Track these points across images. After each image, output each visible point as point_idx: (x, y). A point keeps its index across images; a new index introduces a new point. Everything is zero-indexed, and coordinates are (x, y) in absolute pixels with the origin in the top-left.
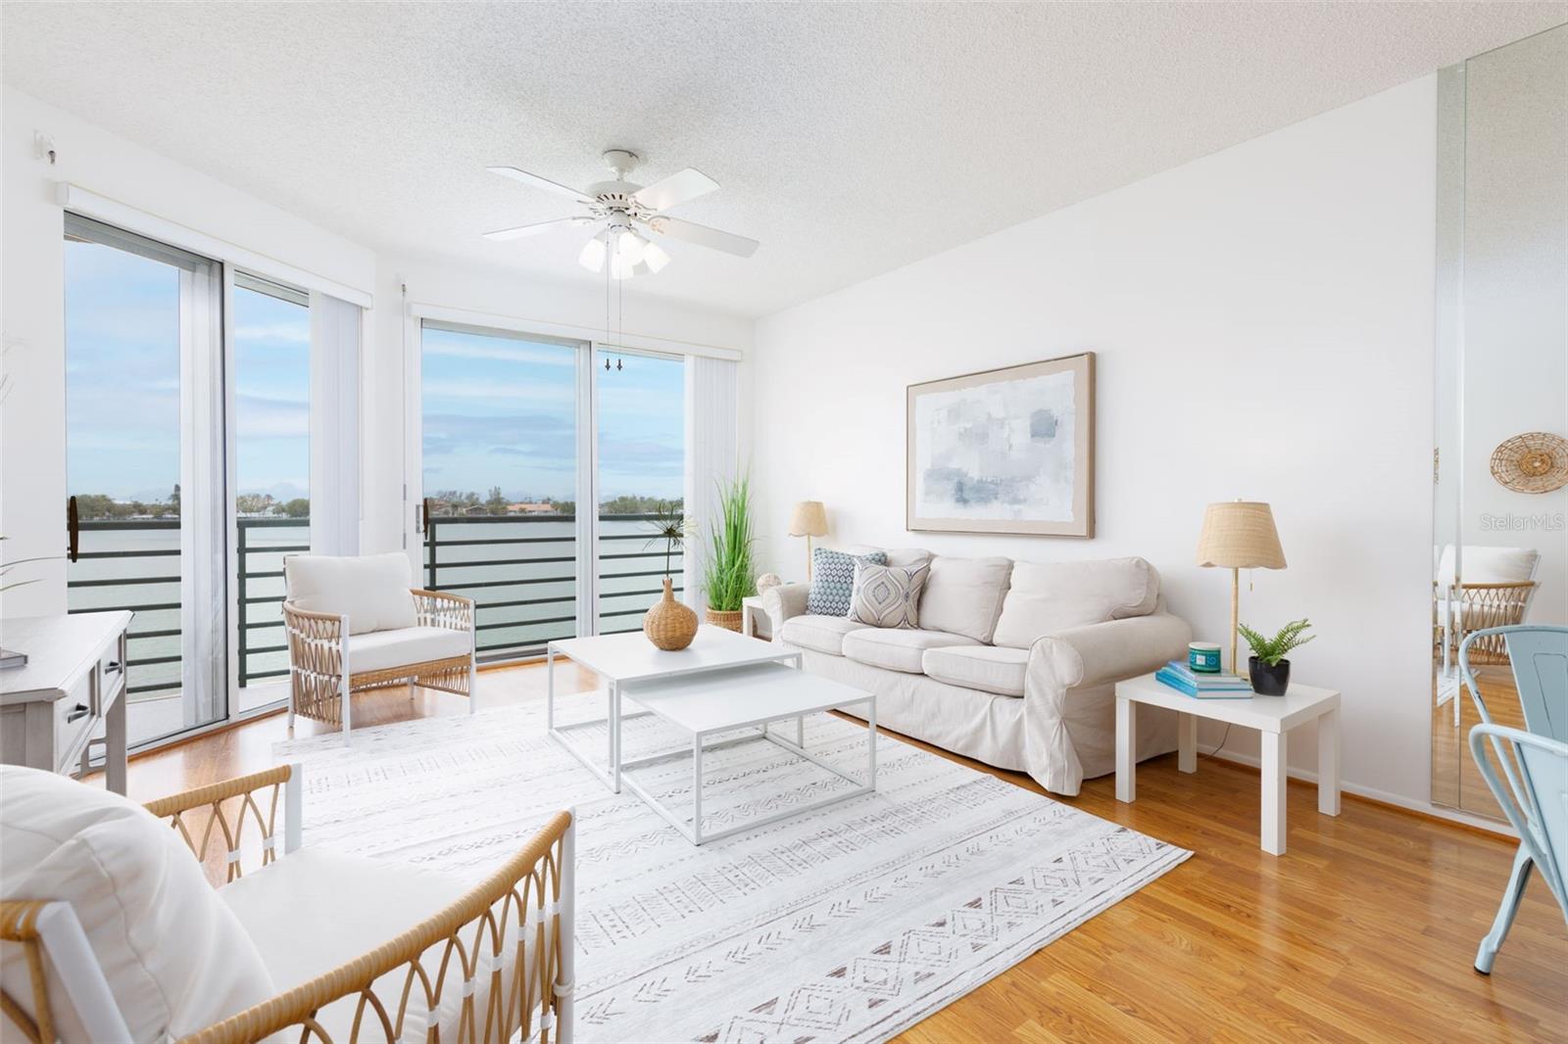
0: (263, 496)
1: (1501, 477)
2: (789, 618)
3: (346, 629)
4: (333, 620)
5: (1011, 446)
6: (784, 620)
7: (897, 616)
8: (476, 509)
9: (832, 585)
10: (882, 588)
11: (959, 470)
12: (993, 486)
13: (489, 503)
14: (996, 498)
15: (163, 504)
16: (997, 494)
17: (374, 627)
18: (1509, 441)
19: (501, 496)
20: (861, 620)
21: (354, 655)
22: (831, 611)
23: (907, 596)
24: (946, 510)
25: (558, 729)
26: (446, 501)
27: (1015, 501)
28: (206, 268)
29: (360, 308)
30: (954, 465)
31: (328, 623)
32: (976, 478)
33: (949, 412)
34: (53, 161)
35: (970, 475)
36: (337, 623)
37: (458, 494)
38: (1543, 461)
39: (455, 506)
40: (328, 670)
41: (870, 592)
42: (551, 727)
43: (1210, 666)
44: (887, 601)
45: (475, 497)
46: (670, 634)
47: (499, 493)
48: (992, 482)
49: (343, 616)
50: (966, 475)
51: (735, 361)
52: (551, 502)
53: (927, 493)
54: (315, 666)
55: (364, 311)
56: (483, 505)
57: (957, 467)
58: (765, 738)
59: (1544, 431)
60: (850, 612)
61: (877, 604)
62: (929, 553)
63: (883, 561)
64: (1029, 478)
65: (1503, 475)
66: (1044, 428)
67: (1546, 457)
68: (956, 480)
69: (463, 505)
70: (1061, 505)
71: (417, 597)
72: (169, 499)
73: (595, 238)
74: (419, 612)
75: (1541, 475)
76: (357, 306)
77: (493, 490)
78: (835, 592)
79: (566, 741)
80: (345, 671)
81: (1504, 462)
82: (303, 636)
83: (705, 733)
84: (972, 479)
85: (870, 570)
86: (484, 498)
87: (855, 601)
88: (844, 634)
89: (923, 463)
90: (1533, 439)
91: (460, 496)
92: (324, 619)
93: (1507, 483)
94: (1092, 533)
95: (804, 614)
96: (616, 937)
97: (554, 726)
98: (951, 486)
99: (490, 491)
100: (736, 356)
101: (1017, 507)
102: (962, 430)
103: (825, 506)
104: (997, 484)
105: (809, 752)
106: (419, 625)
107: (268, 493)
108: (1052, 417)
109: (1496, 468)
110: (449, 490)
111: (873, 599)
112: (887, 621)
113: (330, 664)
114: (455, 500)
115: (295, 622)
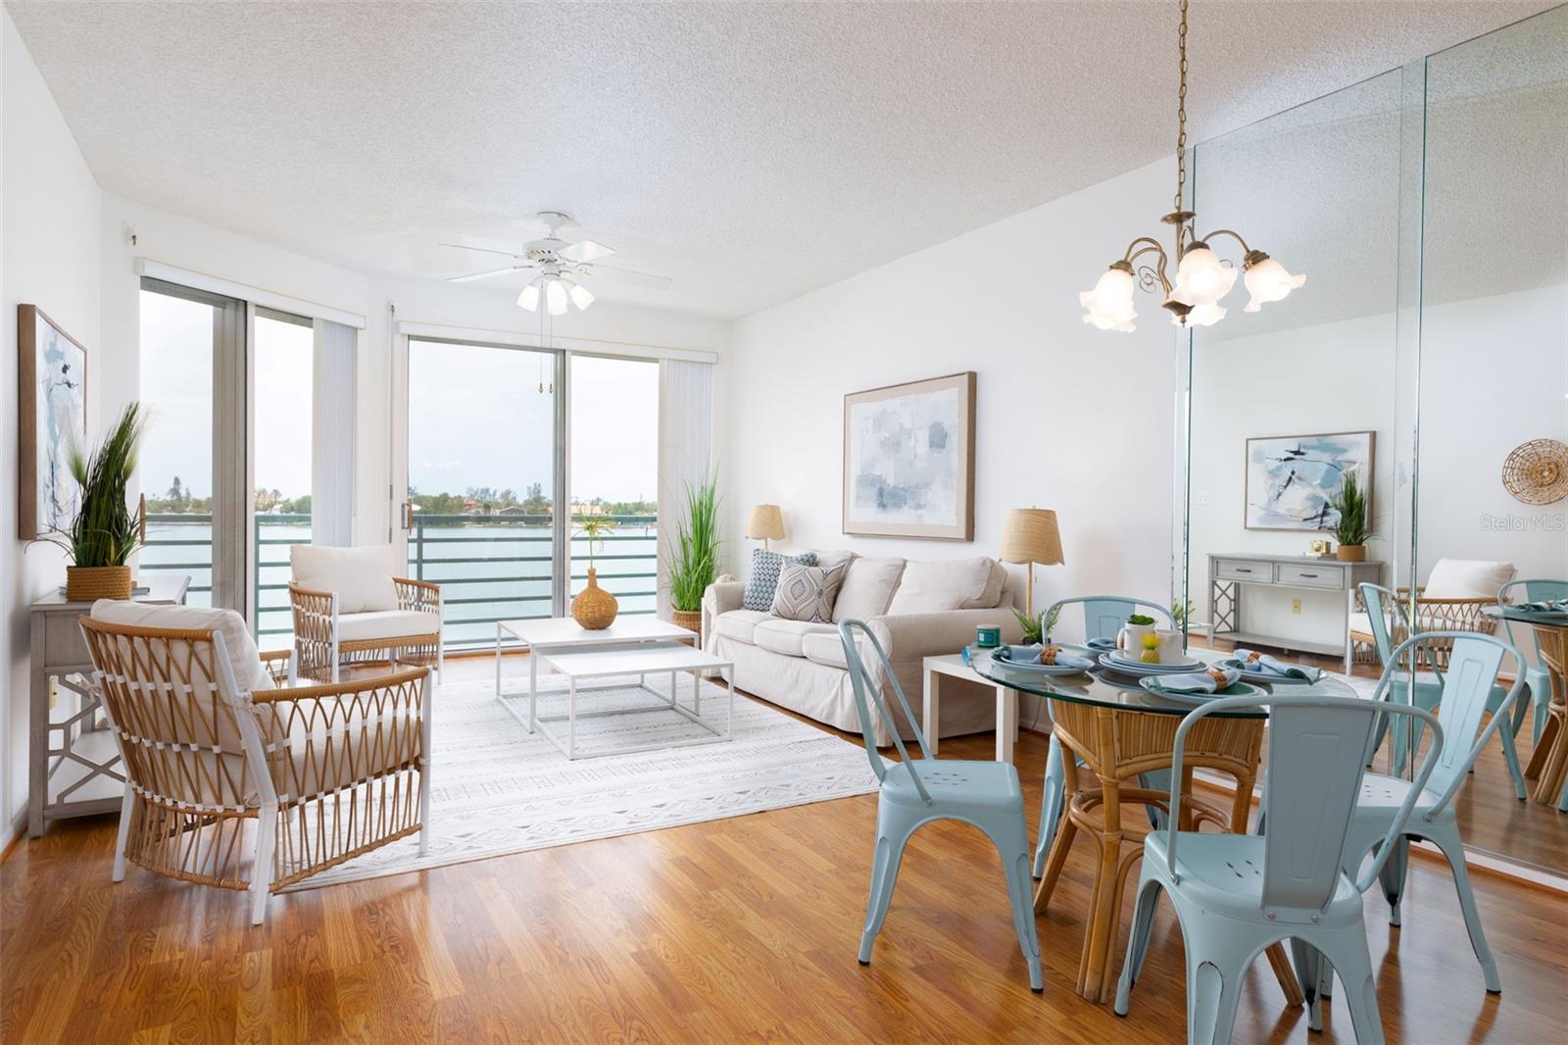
0: (270, 491)
1: (1511, 487)
2: (724, 611)
3: (336, 609)
4: (328, 596)
5: (915, 456)
6: (719, 614)
7: (811, 611)
8: (513, 511)
9: (763, 583)
10: (799, 586)
11: (880, 476)
12: (903, 493)
13: (527, 503)
14: (905, 503)
15: (161, 499)
16: (905, 500)
17: (361, 607)
18: (1520, 448)
19: (542, 494)
20: (780, 615)
21: (343, 625)
22: (755, 606)
23: (820, 593)
24: (868, 515)
25: (505, 697)
26: (478, 501)
27: (919, 507)
28: (233, 306)
29: (355, 330)
30: (877, 472)
31: (323, 599)
32: (892, 485)
33: (874, 421)
34: (135, 243)
35: (888, 482)
36: (329, 599)
37: (491, 492)
38: (1551, 471)
39: (487, 507)
40: (322, 638)
41: (789, 589)
42: (498, 694)
43: (989, 642)
44: (803, 597)
45: (511, 495)
46: (590, 615)
47: (539, 491)
48: (903, 489)
49: (334, 593)
50: (885, 481)
51: (711, 364)
52: (601, 503)
53: (858, 498)
54: (312, 635)
55: (359, 331)
56: (518, 505)
57: (879, 474)
58: (672, 709)
59: (1550, 438)
60: (772, 607)
61: (792, 599)
62: (852, 554)
63: (812, 561)
64: (927, 485)
65: (1514, 485)
66: (938, 440)
67: (1553, 466)
68: (878, 486)
69: (498, 505)
70: (948, 513)
71: (398, 585)
72: (168, 494)
73: (530, 285)
74: (400, 598)
75: (1549, 484)
76: (353, 328)
77: (533, 487)
78: (765, 589)
79: (509, 706)
80: (336, 638)
81: (1516, 471)
82: (304, 610)
83: (580, 677)
84: (889, 485)
85: (792, 569)
86: (522, 497)
87: (778, 597)
88: (755, 625)
89: (855, 472)
90: (1542, 446)
91: (494, 494)
92: (320, 595)
93: (1517, 493)
94: (970, 536)
95: (739, 609)
96: (490, 792)
97: (501, 693)
98: (873, 492)
99: (529, 488)
100: (711, 358)
101: (919, 512)
102: (883, 439)
103: (782, 509)
104: (906, 491)
105: (702, 719)
106: (400, 608)
107: (275, 488)
108: (943, 429)
109: (1507, 477)
110: (481, 487)
111: (791, 595)
112: (801, 614)
113: (323, 633)
114: (488, 499)
115: (298, 598)
